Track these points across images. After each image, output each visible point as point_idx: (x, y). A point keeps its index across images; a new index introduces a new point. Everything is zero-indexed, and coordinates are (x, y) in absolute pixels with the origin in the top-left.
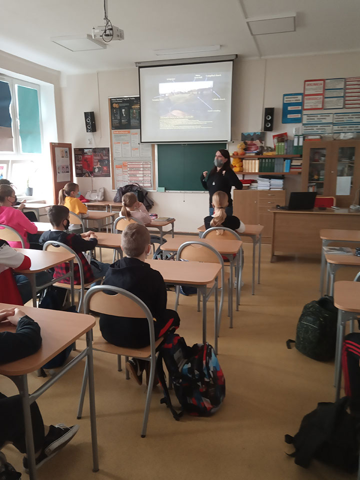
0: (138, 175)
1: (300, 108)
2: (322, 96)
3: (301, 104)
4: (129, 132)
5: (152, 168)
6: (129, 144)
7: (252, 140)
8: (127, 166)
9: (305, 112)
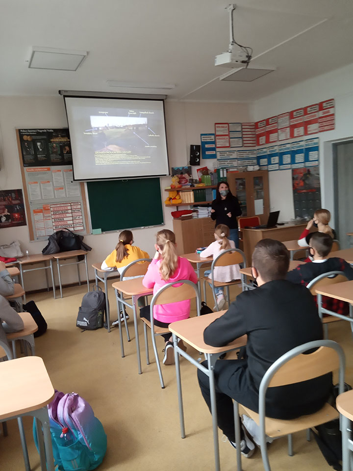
0: (65, 219)
1: (213, 146)
2: (228, 137)
3: (214, 143)
4: (49, 169)
5: (82, 209)
6: (51, 183)
7: (182, 174)
8: (49, 209)
9: (218, 150)
